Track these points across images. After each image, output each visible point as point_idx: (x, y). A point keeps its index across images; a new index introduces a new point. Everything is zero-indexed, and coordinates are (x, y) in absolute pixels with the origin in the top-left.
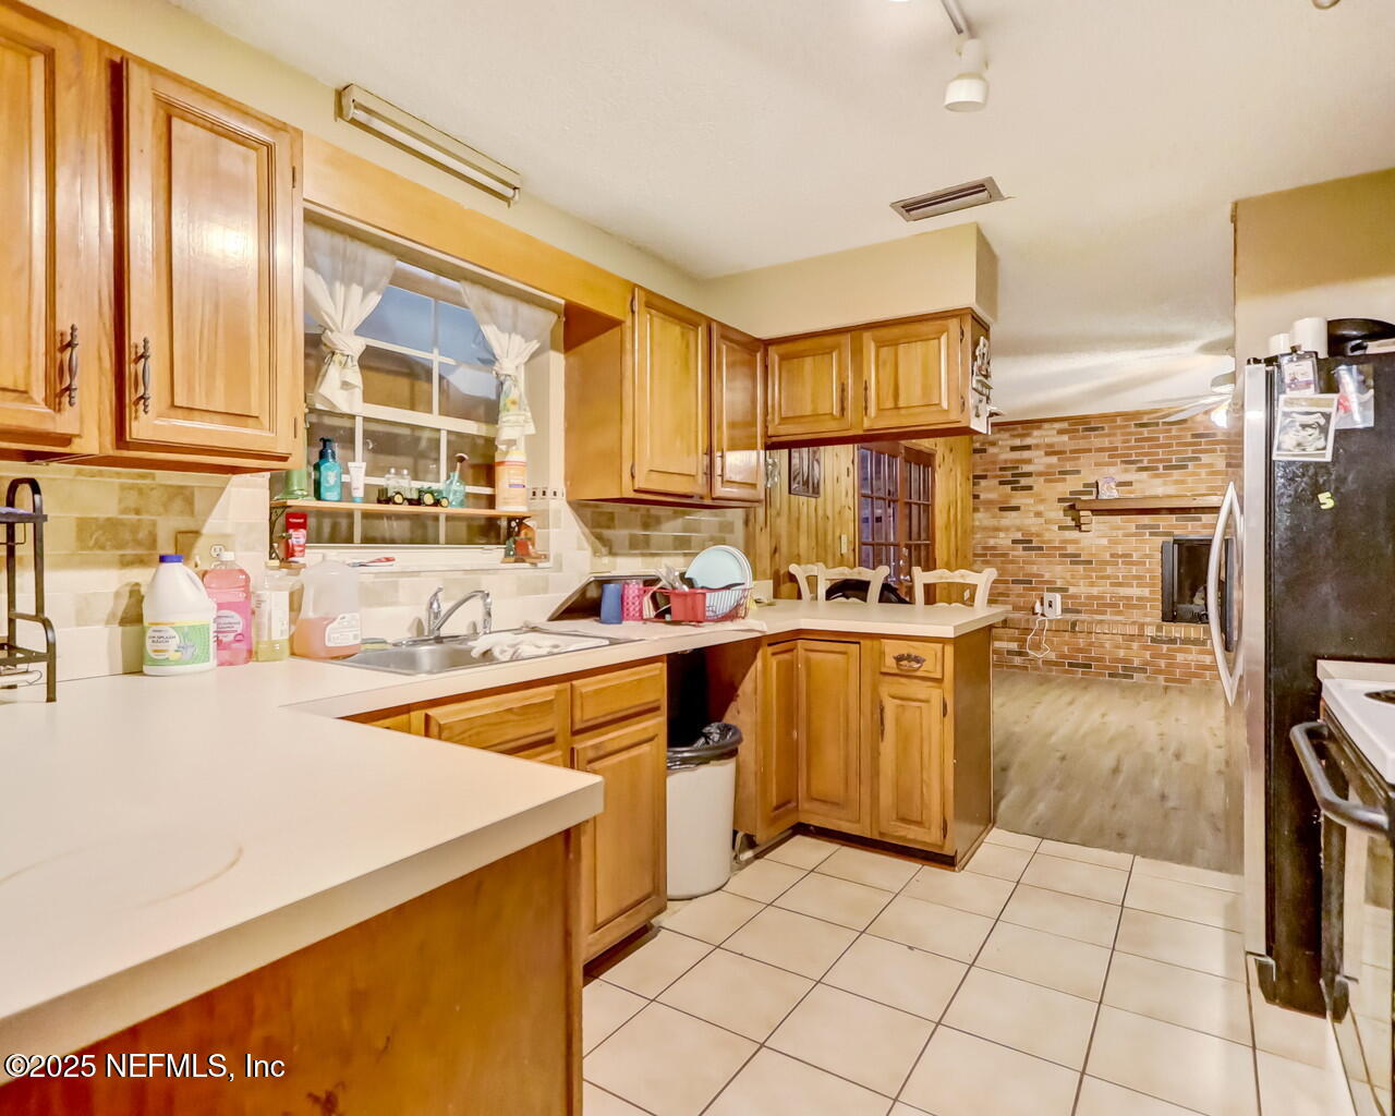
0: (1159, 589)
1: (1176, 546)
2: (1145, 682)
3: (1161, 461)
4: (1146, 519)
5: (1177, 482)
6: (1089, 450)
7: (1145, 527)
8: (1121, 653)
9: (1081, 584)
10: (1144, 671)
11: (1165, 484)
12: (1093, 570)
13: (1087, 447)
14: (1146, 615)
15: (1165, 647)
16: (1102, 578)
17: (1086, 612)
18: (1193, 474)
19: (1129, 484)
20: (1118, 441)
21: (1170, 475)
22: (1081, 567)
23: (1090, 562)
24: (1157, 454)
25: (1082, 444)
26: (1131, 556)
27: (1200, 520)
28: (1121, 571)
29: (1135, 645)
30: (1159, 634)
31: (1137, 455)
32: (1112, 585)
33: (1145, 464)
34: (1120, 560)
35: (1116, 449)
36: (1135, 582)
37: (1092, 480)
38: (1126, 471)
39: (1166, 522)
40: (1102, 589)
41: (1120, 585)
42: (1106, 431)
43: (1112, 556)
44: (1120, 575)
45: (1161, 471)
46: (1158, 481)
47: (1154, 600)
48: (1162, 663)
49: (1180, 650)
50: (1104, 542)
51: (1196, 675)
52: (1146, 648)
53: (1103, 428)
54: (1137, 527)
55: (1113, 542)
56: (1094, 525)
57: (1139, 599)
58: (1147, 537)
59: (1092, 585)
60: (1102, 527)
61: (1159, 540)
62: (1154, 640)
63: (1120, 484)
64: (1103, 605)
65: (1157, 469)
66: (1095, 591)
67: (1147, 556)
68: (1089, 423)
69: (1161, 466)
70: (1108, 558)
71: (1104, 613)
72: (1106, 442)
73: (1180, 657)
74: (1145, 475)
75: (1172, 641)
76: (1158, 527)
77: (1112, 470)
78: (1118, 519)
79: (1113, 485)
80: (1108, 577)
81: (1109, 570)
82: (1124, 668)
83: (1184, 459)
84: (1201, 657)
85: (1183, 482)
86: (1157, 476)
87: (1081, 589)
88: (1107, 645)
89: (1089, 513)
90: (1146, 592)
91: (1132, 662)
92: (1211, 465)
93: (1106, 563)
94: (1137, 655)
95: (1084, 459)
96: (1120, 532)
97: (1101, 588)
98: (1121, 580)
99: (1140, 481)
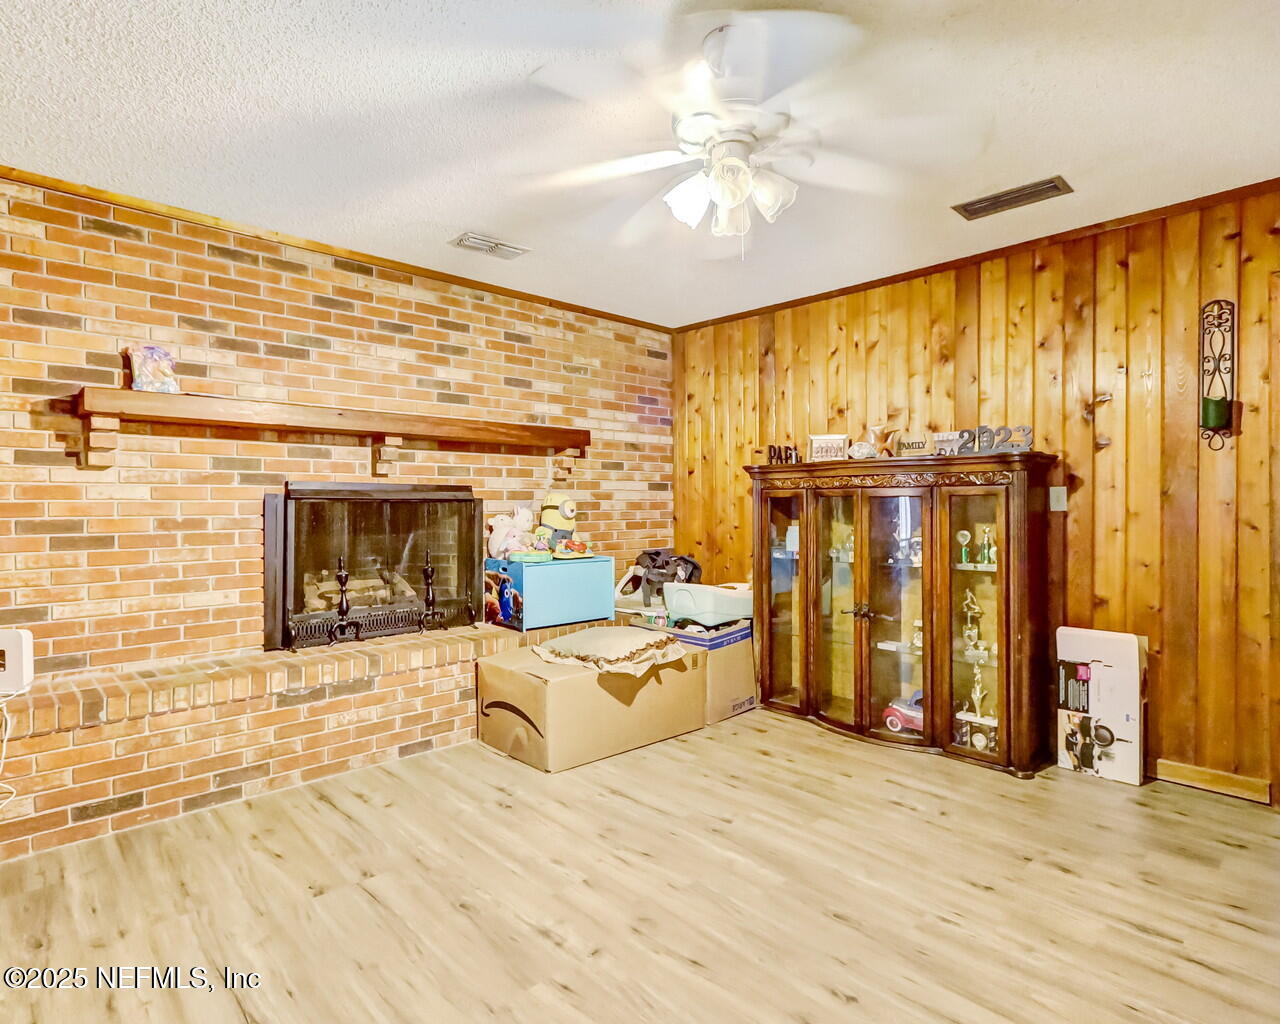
0: (258, 589)
1: (292, 505)
2: (268, 793)
3: (265, 334)
4: (233, 448)
5: (289, 381)
6: (103, 277)
7: (231, 463)
8: (216, 746)
9: (84, 593)
10: (261, 769)
11: (268, 381)
12: (115, 560)
13: (97, 266)
14: (233, 644)
15: (304, 707)
16: (139, 575)
17: (95, 660)
18: (320, 371)
19: (200, 370)
20: (173, 271)
21: (277, 366)
22: (83, 555)
23: (107, 542)
24: (254, 318)
25: (86, 258)
26: (202, 524)
27: (327, 455)
28: (181, 557)
29: (244, 721)
30: (294, 685)
31: (217, 312)
32: (162, 589)
33: (231, 335)
34: (179, 534)
35: (168, 288)
36: (211, 579)
37: (113, 348)
38: (193, 341)
39: (272, 455)
40: (136, 601)
41: (181, 587)
42: (145, 243)
43: (162, 524)
44: (180, 566)
45: (262, 355)
46: (256, 374)
47: (250, 611)
48: (298, 743)
49: (331, 708)
50: (143, 493)
51: (356, 749)
52: (266, 721)
53: (138, 235)
54: (218, 463)
55: (163, 492)
56: (118, 457)
57: (220, 613)
58: (235, 484)
59: (112, 594)
60: (137, 460)
61: (259, 491)
62: (283, 700)
63: (181, 368)
64: (139, 638)
65: (254, 348)
66: (116, 608)
67: (236, 523)
68: (105, 212)
69: (261, 343)
70: (150, 528)
71: (143, 654)
72: (145, 269)
73: (331, 722)
74: (230, 357)
75: (317, 694)
76: (256, 464)
77: (161, 334)
78: (172, 444)
79: (165, 366)
80: (151, 573)
81: (155, 558)
82: (224, 779)
83: (303, 340)
84: (364, 712)
85: (302, 382)
86: (257, 363)
87: (82, 608)
88: (180, 738)
89: (115, 423)
90: (234, 597)
91: (236, 759)
92: (345, 359)
93: (150, 541)
94: (251, 736)
95: (89, 296)
96: (179, 473)
97: (134, 601)
98: (181, 577)
99: (224, 369)
